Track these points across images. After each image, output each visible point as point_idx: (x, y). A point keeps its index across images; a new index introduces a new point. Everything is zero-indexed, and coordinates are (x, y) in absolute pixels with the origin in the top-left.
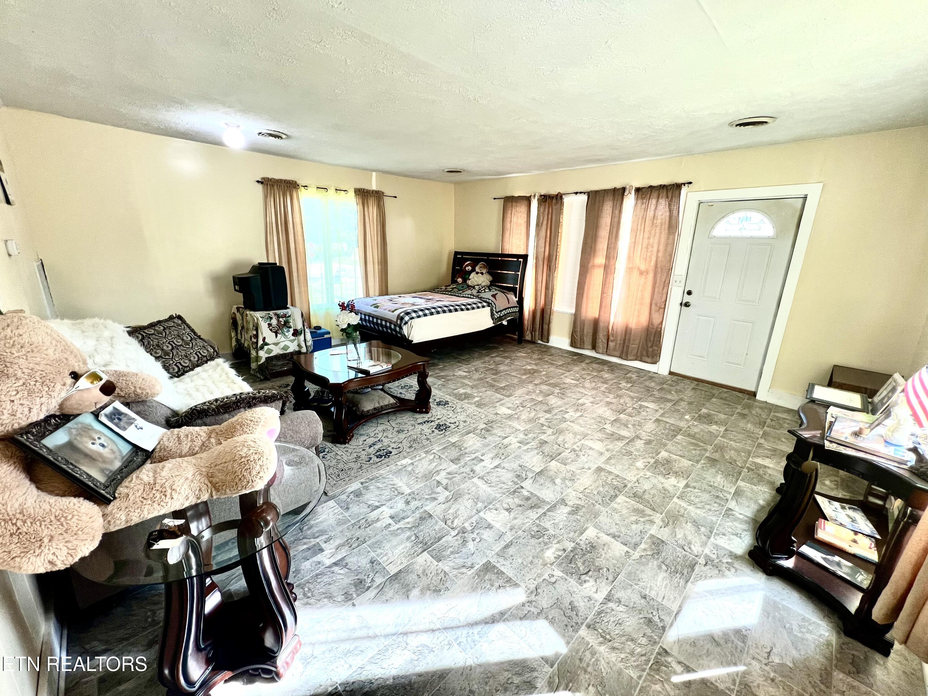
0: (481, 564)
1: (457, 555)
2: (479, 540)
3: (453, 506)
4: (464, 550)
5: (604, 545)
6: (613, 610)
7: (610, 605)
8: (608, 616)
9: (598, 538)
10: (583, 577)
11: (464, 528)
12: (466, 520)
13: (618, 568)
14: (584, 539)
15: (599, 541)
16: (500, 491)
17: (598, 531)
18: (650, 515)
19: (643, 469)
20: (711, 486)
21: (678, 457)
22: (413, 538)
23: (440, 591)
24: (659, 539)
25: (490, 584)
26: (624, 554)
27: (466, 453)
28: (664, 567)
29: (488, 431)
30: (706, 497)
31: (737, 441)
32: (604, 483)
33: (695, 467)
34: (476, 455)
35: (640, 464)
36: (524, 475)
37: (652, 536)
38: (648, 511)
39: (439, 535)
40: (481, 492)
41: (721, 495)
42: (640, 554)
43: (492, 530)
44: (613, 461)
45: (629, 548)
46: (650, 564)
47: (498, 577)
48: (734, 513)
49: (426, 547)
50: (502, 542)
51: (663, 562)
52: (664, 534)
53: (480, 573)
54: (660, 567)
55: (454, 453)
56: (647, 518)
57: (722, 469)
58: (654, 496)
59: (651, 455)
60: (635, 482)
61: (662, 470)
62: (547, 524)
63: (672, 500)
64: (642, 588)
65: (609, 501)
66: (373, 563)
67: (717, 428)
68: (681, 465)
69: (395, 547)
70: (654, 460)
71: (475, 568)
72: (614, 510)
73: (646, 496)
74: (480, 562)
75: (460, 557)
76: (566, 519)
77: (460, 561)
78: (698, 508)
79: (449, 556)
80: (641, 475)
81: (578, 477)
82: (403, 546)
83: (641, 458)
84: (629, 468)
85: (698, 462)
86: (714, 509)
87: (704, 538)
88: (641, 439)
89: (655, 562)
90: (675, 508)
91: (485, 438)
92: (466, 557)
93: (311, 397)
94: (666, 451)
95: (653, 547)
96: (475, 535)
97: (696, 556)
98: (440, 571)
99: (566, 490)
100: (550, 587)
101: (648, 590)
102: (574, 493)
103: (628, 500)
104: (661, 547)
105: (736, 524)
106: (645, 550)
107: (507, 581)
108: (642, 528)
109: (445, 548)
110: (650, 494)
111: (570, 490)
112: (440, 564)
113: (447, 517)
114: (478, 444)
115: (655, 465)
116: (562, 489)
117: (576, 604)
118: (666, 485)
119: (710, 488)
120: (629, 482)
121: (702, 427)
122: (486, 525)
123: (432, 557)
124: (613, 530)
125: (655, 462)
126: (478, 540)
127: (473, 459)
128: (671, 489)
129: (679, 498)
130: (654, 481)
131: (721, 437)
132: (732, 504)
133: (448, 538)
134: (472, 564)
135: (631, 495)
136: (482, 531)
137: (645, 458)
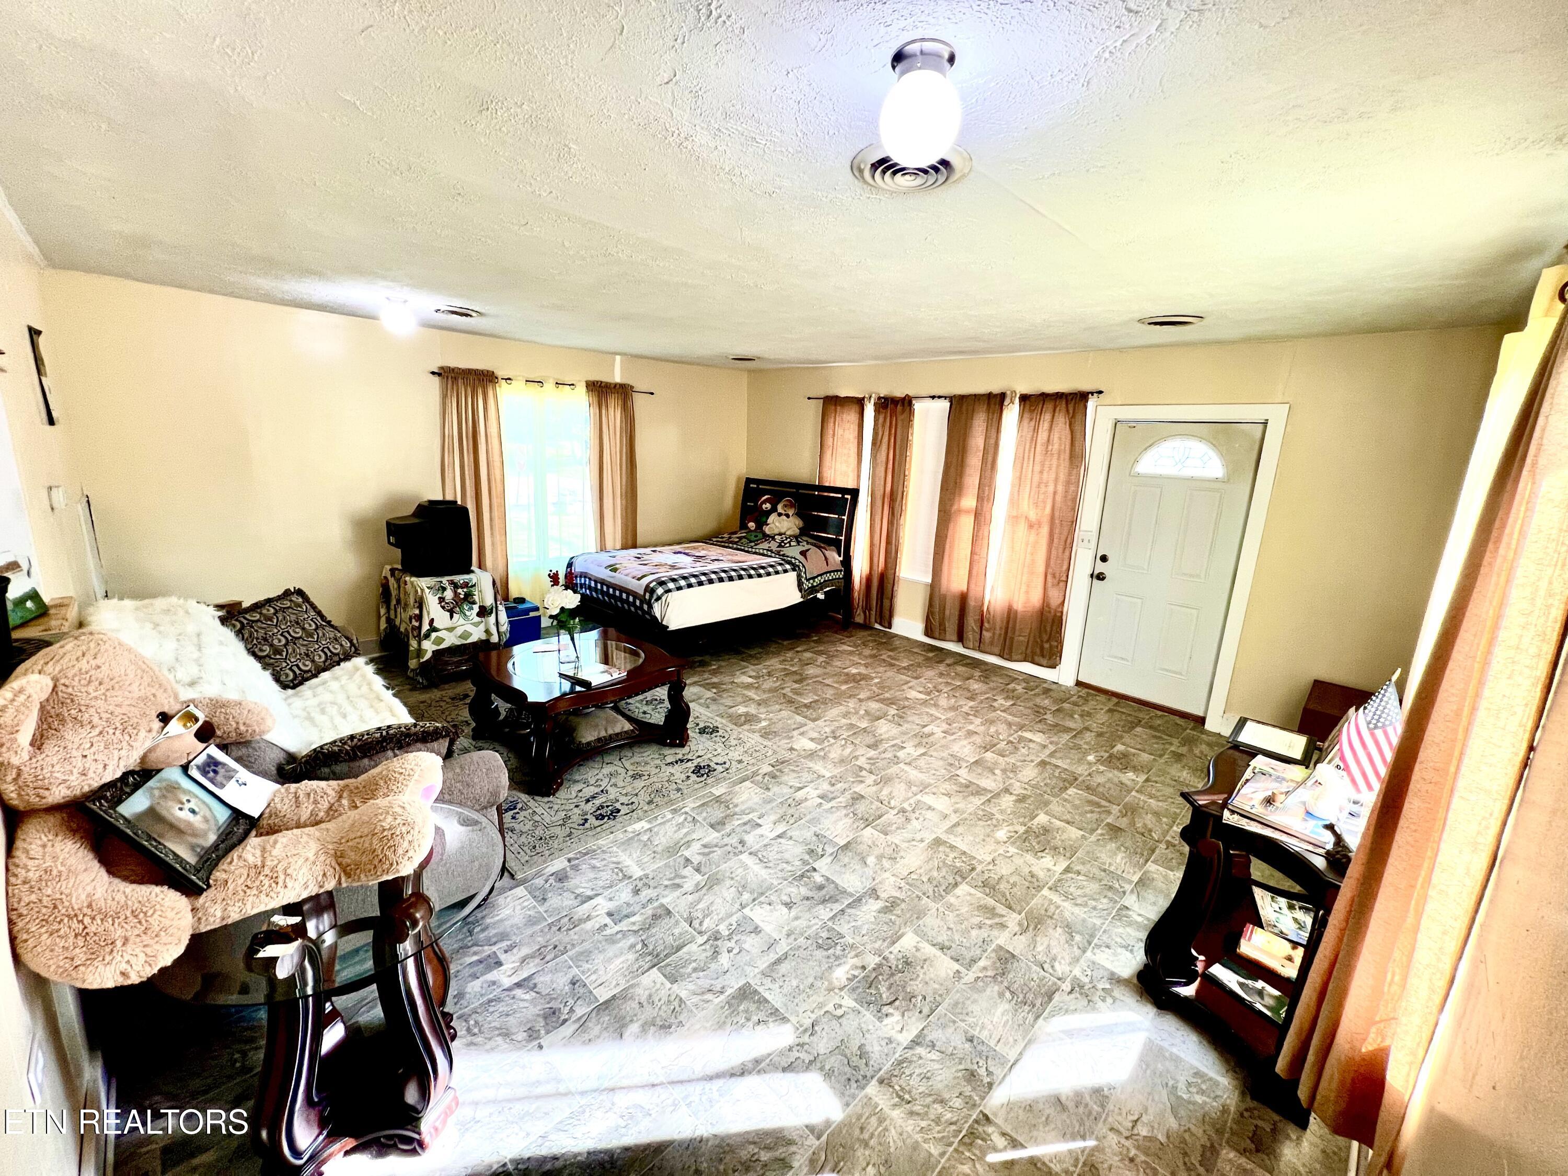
0: (736, 987)
1: (701, 974)
2: (738, 950)
3: (706, 897)
4: (713, 966)
5: (925, 960)
6: (920, 1058)
7: (919, 1050)
8: (912, 1067)
9: (918, 950)
10: (886, 1009)
11: (718, 932)
12: (722, 920)
13: (941, 995)
14: (895, 952)
15: (918, 954)
16: (780, 875)
17: (919, 939)
18: (1003, 916)
19: (1005, 843)
20: (1105, 871)
21: (1063, 824)
22: (639, 947)
23: (670, 1027)
24: (1008, 952)
25: (746, 1018)
26: (952, 975)
27: (735, 814)
28: (1008, 995)
29: (774, 777)
30: (1093, 887)
31: (1161, 798)
32: (941, 864)
33: (1086, 839)
34: (750, 816)
35: (1002, 834)
36: (820, 850)
37: (1001, 948)
38: (1001, 909)
39: (677, 943)
40: (751, 877)
41: (1117, 886)
42: (976, 975)
43: (760, 935)
44: (960, 829)
45: (962, 965)
46: (989, 990)
47: (758, 1008)
48: (1131, 913)
49: (656, 959)
50: (772, 955)
51: (1008, 988)
52: (1018, 945)
53: (733, 1001)
54: (1001, 995)
55: (717, 813)
56: (997, 920)
57: (1127, 845)
58: (1014, 885)
59: (1021, 820)
60: (989, 863)
61: (1034, 844)
62: (844, 927)
63: (1039, 891)
64: (969, 1025)
65: (943, 893)
66: (574, 984)
67: (1134, 777)
68: (1065, 836)
69: (610, 960)
70: (1024, 828)
71: (727, 994)
72: (950, 907)
73: (1003, 886)
74: (734, 984)
75: (706, 977)
76: (873, 919)
77: (705, 983)
78: (1077, 905)
79: (689, 975)
80: (1001, 852)
81: (902, 854)
82: (621, 959)
83: (1006, 824)
84: (984, 840)
85: (1093, 831)
86: (1101, 906)
87: (1077, 952)
88: (1011, 794)
89: (996, 988)
90: (1043, 905)
91: (768, 789)
92: (715, 976)
93: (501, 717)
94: (1046, 813)
95: (998, 964)
96: (732, 944)
97: (1059, 979)
98: (673, 997)
99: (880, 875)
100: (834, 1022)
101: (978, 1029)
102: (893, 879)
103: (973, 891)
104: (1009, 966)
105: (1129, 930)
106: (985, 968)
107: (771, 1014)
108: (986, 935)
109: (688, 962)
110: (1008, 882)
111: (887, 875)
112: (675, 986)
113: (694, 914)
114: (756, 799)
115: (1025, 836)
116: (875, 872)
117: (868, 1048)
118: (1036, 869)
119: (1103, 873)
120: (980, 862)
121: (1110, 775)
122: (751, 928)
123: (665, 976)
124: (942, 938)
125: (1026, 832)
126: (735, 951)
127: (745, 824)
128: (1041, 874)
129: (1050, 889)
130: (1018, 861)
131: (1137, 791)
132: (1130, 900)
133: (693, 947)
134: (723, 988)
135: (980, 883)
136: (743, 938)
137: (1012, 824)
